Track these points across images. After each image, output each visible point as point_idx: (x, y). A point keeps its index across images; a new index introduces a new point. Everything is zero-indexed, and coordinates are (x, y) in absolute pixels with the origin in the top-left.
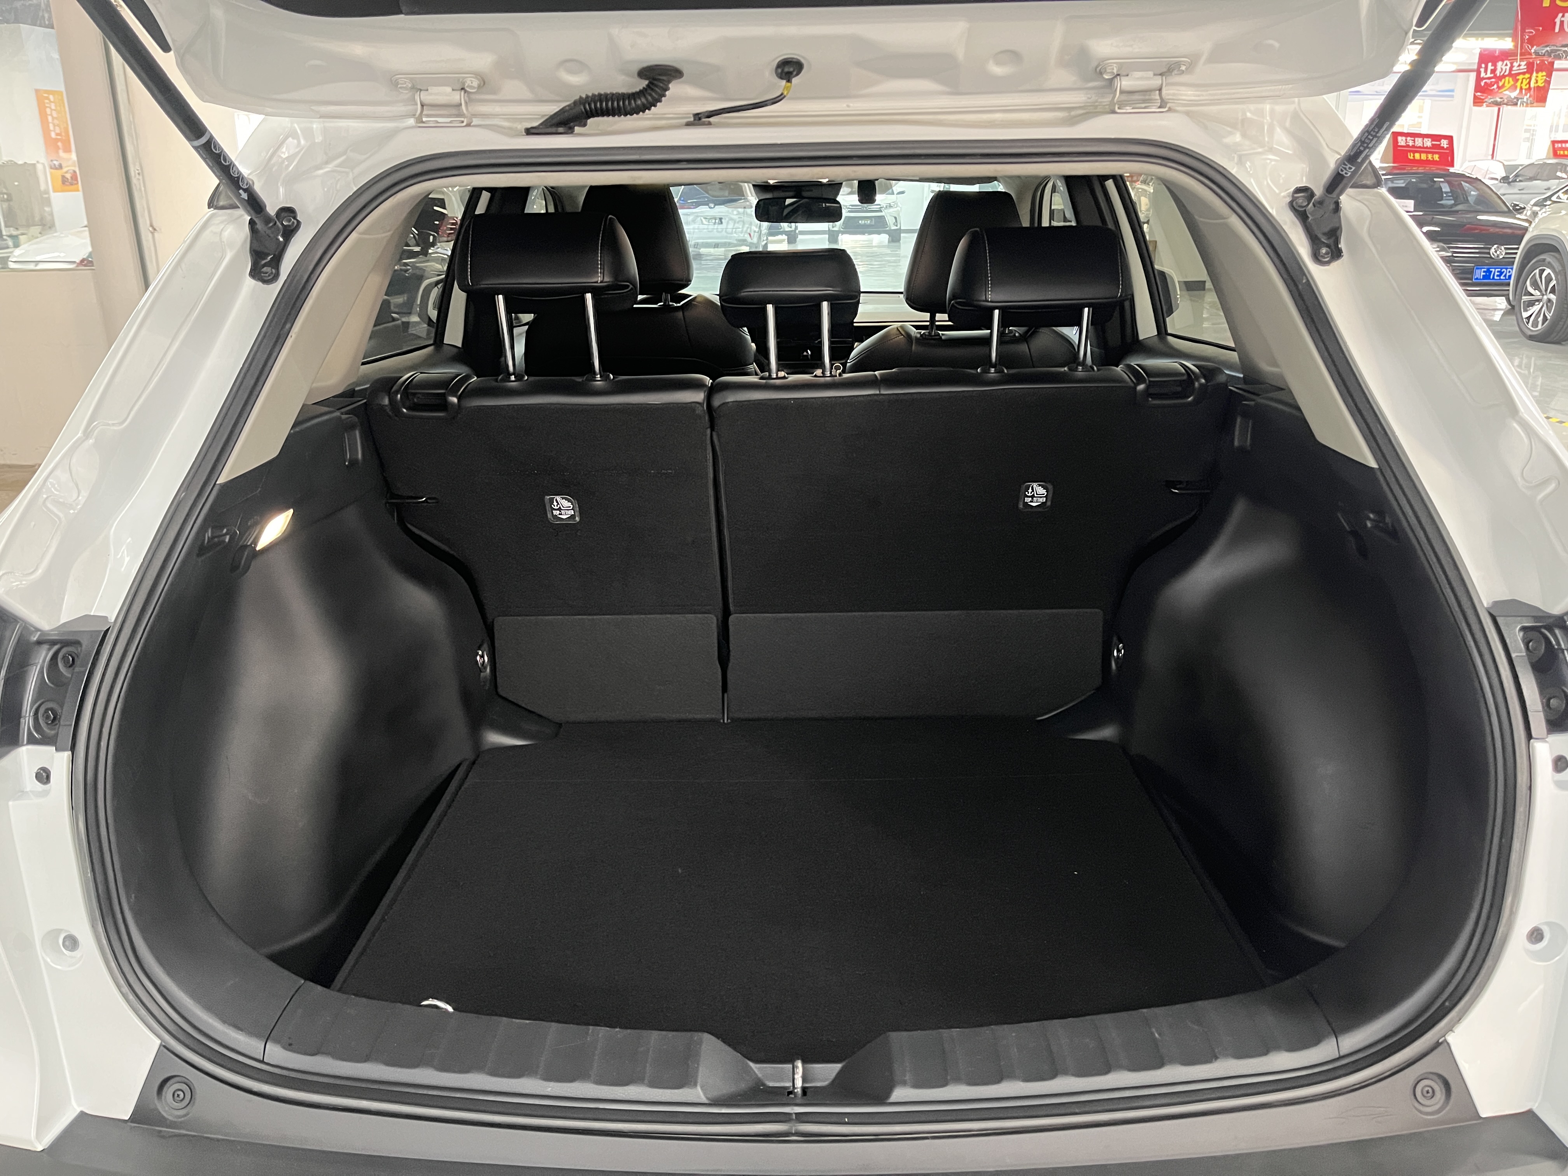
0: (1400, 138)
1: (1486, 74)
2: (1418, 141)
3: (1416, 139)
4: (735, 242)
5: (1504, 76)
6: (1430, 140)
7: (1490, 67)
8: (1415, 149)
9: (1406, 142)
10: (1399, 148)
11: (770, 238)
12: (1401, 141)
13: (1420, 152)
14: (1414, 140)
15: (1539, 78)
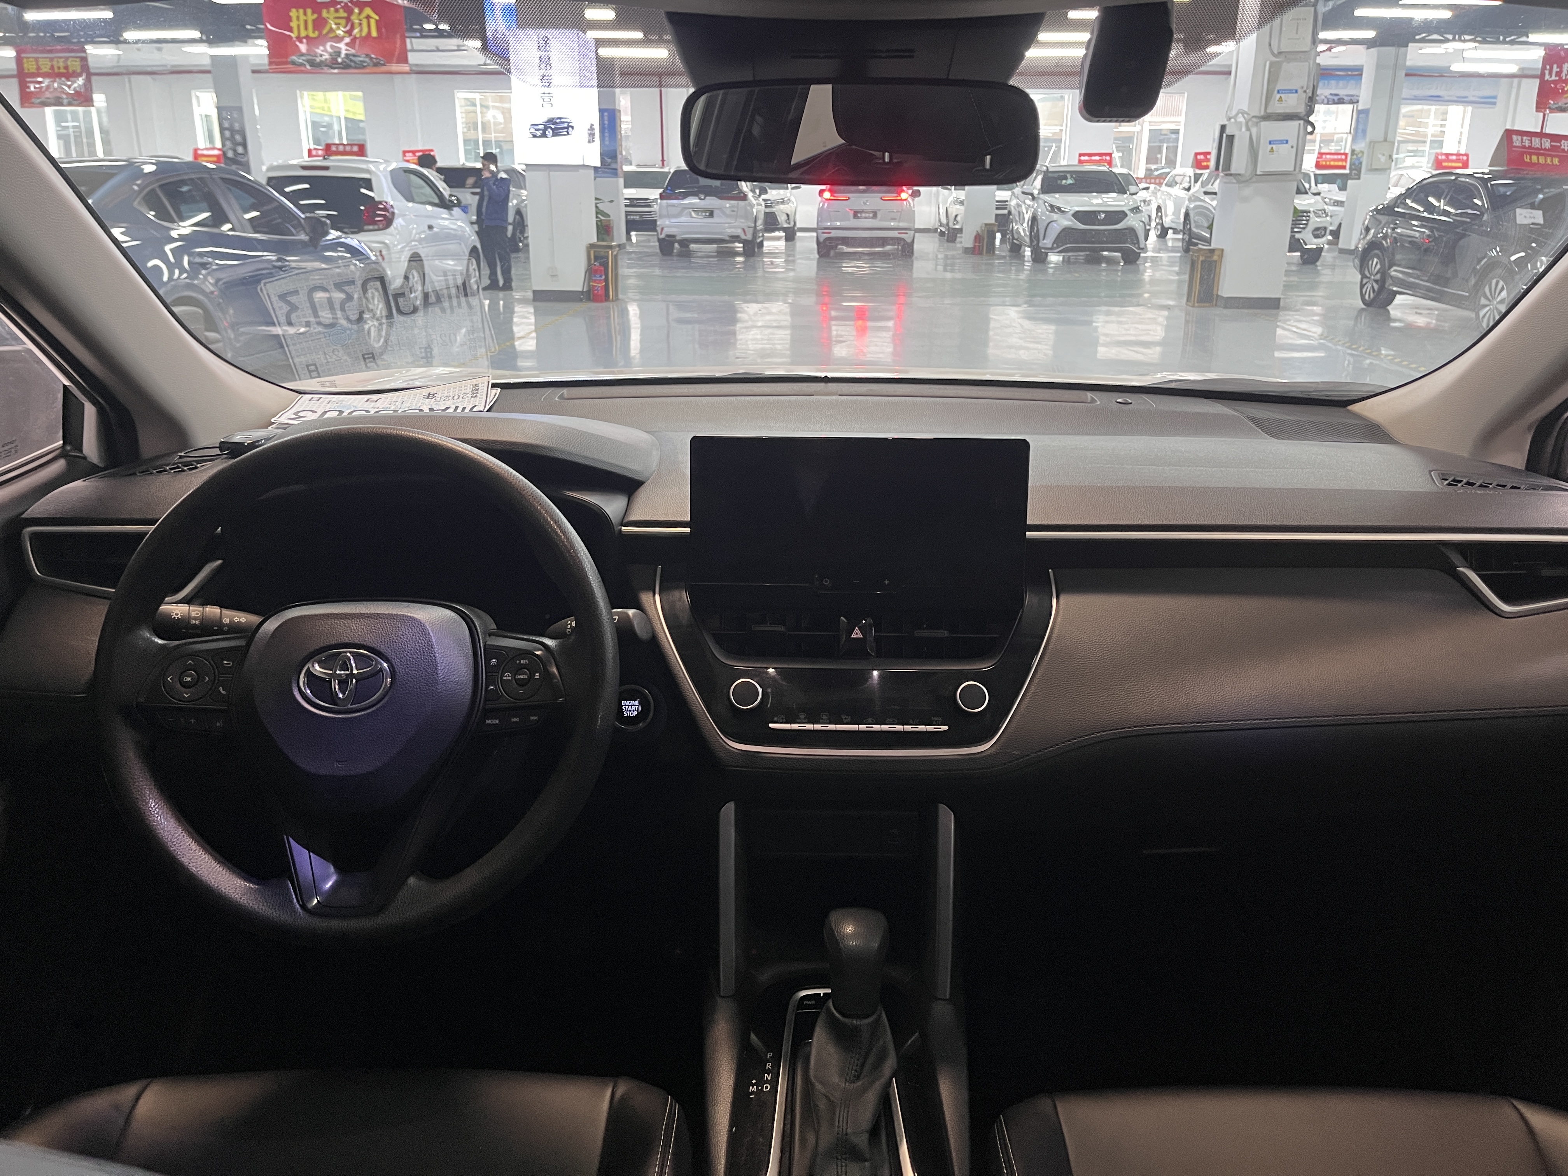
0: (1515, 137)
1: (1551, 77)
2: (1535, 141)
3: (1533, 139)
4: (727, 238)
6: (1549, 140)
7: (1555, 69)
8: (1532, 151)
9: (1522, 142)
10: (1514, 149)
11: (766, 235)
12: (1516, 140)
13: (1538, 155)
14: (1531, 141)
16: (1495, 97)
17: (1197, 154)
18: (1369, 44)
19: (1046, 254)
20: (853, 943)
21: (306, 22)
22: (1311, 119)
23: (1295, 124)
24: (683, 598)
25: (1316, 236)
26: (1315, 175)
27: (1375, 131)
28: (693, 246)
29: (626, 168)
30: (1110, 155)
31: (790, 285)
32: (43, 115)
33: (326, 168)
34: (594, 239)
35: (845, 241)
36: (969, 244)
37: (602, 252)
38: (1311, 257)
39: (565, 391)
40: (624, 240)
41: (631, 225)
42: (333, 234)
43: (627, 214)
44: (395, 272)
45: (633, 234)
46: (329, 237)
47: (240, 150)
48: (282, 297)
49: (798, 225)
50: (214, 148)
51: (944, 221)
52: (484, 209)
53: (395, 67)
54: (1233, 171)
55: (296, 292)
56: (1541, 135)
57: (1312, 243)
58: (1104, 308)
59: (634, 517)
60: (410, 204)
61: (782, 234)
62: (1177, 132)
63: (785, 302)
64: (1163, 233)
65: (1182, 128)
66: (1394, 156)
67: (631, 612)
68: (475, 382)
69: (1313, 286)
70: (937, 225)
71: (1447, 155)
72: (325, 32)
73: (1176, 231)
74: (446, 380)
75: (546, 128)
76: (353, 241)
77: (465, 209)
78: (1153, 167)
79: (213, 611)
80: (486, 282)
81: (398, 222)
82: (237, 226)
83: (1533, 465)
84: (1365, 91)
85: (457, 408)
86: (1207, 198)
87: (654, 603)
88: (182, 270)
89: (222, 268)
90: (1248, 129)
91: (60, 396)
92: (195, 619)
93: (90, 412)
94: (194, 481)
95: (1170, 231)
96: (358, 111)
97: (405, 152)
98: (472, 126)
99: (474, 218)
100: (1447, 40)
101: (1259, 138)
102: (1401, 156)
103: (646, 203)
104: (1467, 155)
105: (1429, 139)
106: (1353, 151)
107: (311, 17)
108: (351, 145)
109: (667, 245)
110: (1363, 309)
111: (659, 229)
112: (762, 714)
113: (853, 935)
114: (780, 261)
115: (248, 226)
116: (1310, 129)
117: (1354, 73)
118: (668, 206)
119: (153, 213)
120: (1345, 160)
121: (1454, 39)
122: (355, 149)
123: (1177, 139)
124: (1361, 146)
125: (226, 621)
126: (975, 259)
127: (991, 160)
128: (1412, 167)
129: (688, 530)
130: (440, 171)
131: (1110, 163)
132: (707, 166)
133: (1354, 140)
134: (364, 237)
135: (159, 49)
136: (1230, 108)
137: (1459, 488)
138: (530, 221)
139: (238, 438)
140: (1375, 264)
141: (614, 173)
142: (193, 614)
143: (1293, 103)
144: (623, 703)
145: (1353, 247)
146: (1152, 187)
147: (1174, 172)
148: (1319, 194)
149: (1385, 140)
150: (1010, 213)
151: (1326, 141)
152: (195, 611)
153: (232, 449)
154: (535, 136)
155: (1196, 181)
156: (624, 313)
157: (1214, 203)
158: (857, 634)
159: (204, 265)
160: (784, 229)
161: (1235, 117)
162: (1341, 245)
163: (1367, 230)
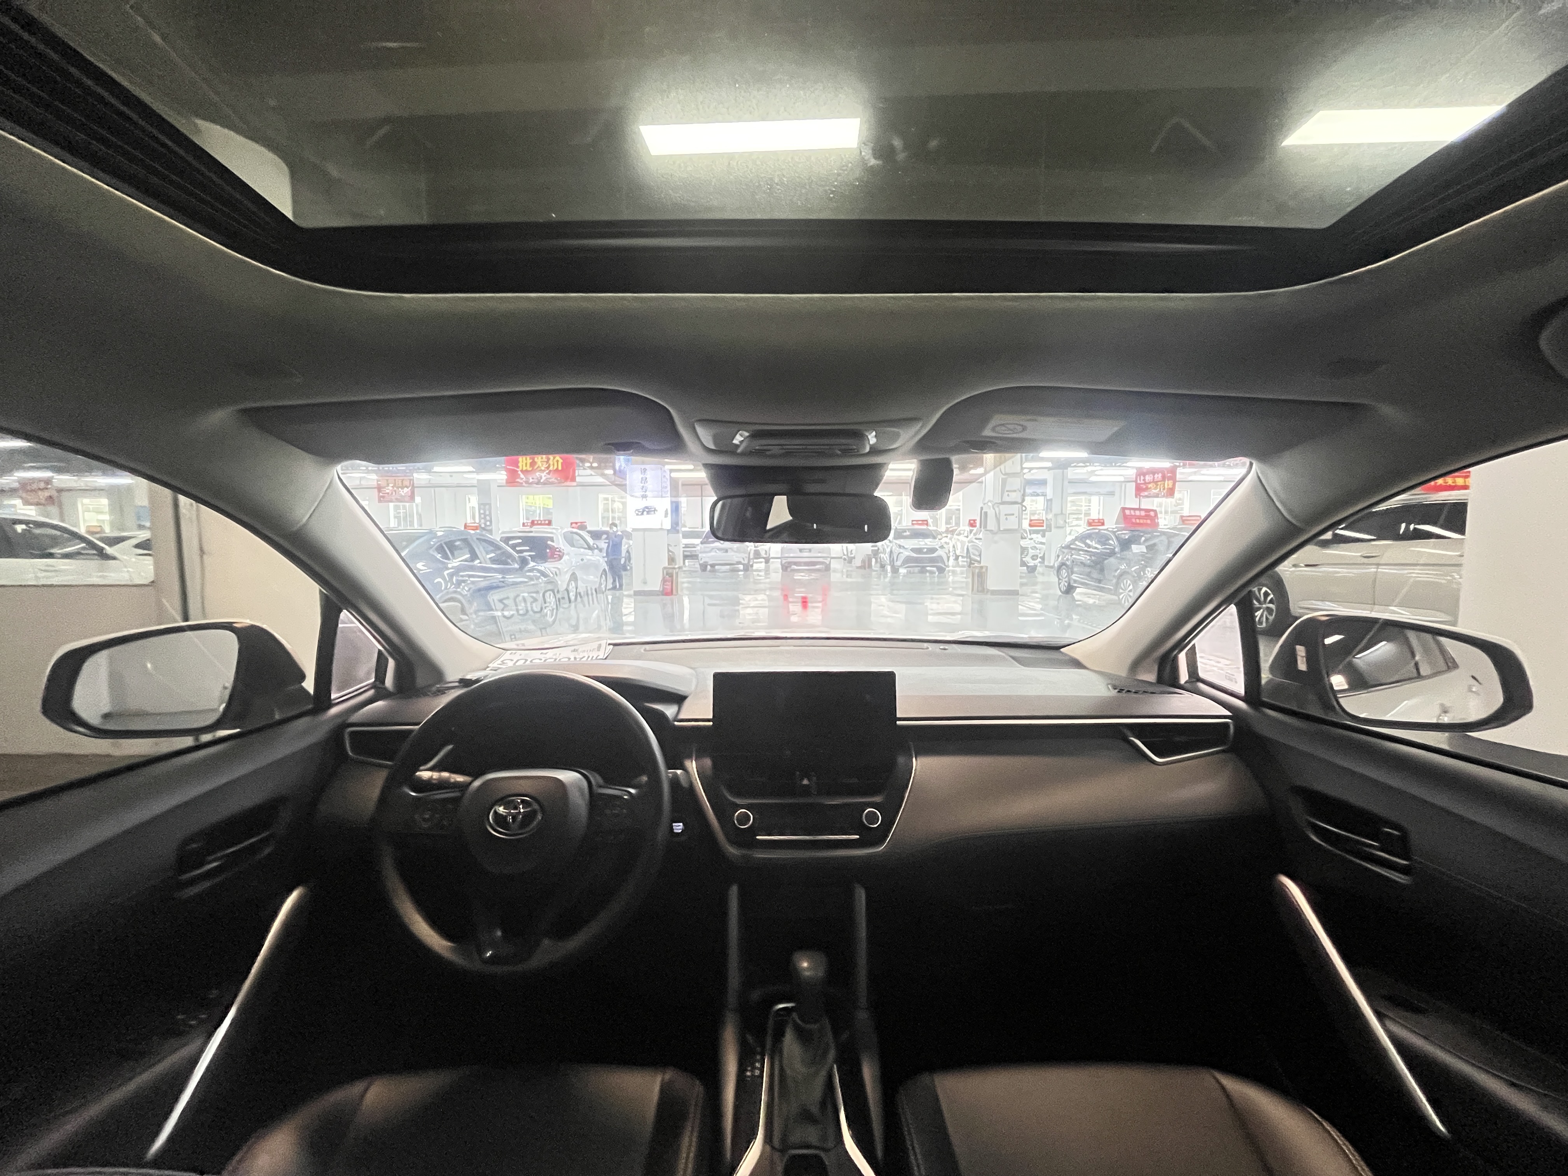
1: (1140, 482)
2: (1137, 512)
5: (1150, 483)
6: (1144, 512)
7: (1142, 478)
8: (1136, 517)
9: (1131, 513)
10: (1127, 516)
11: (755, 561)
12: (1127, 512)
13: (1139, 519)
14: (1135, 512)
15: (1168, 484)
16: (1114, 492)
17: (970, 520)
18: (1049, 469)
19: (898, 569)
20: (807, 973)
21: (526, 464)
22: (1024, 504)
23: (1017, 506)
24: (708, 762)
25: (1033, 559)
26: (1030, 531)
27: (1056, 509)
28: (717, 567)
29: (684, 529)
30: (927, 521)
31: (768, 586)
32: (389, 506)
33: (531, 532)
34: (666, 565)
35: (796, 564)
36: (859, 564)
37: (670, 571)
38: (1032, 570)
39: (648, 647)
40: (682, 564)
41: (686, 557)
42: (532, 564)
43: (684, 551)
44: (562, 582)
45: (687, 561)
46: (530, 566)
47: (488, 523)
48: (501, 601)
49: (772, 556)
50: (475, 523)
51: (846, 553)
52: (609, 550)
53: (568, 483)
54: (988, 528)
55: (508, 598)
56: (1140, 509)
57: (1032, 563)
58: (930, 596)
59: (681, 716)
60: (573, 549)
61: (763, 560)
62: (959, 510)
63: (765, 594)
64: (957, 558)
65: (961, 508)
66: (1067, 521)
67: (679, 772)
68: (599, 643)
69: (1035, 584)
70: (841, 555)
71: (1094, 520)
72: (536, 467)
73: (963, 557)
74: (585, 642)
75: (644, 511)
76: (541, 567)
77: (601, 550)
78: (949, 526)
79: (445, 774)
80: (610, 586)
81: (565, 557)
82: (482, 560)
83: (1160, 680)
84: (1049, 491)
85: (589, 657)
86: (977, 541)
87: (692, 766)
88: (452, 584)
89: (473, 582)
90: (994, 509)
91: (376, 655)
92: (435, 779)
93: (391, 663)
94: (444, 701)
95: (960, 557)
96: (550, 504)
97: (572, 524)
98: (606, 510)
99: (605, 555)
100: (1086, 466)
101: (999, 514)
102: (1070, 520)
103: (694, 546)
104: (1103, 520)
105: (1084, 512)
106: (1047, 519)
107: (529, 461)
108: (545, 520)
109: (704, 567)
110: (1060, 596)
111: (700, 558)
112: (753, 831)
113: (808, 969)
114: (762, 573)
115: (488, 561)
116: (1024, 509)
117: (1043, 483)
118: (705, 547)
119: (440, 555)
120: (1043, 523)
121: (1090, 465)
122: (547, 522)
123: (959, 514)
124: (1050, 516)
125: (452, 780)
126: (862, 571)
127: (868, 527)
128: (1077, 526)
129: (711, 723)
130: (589, 532)
131: (927, 524)
132: (723, 534)
133: (1046, 513)
134: (547, 565)
135: (451, 476)
136: (984, 499)
137: (1123, 694)
138: (633, 556)
139: (468, 677)
140: (1064, 573)
141: (678, 532)
142: (434, 777)
143: (1015, 496)
144: (674, 824)
145: (1052, 564)
146: (949, 536)
147: (959, 529)
148: (1032, 539)
149: (1062, 513)
150: (879, 549)
151: (1033, 514)
152: (435, 775)
153: (464, 683)
154: (637, 515)
155: (971, 533)
156: (681, 602)
157: (981, 543)
158: (805, 782)
159: (464, 581)
160: (764, 558)
161: (987, 503)
162: (1046, 563)
163: (1058, 556)
